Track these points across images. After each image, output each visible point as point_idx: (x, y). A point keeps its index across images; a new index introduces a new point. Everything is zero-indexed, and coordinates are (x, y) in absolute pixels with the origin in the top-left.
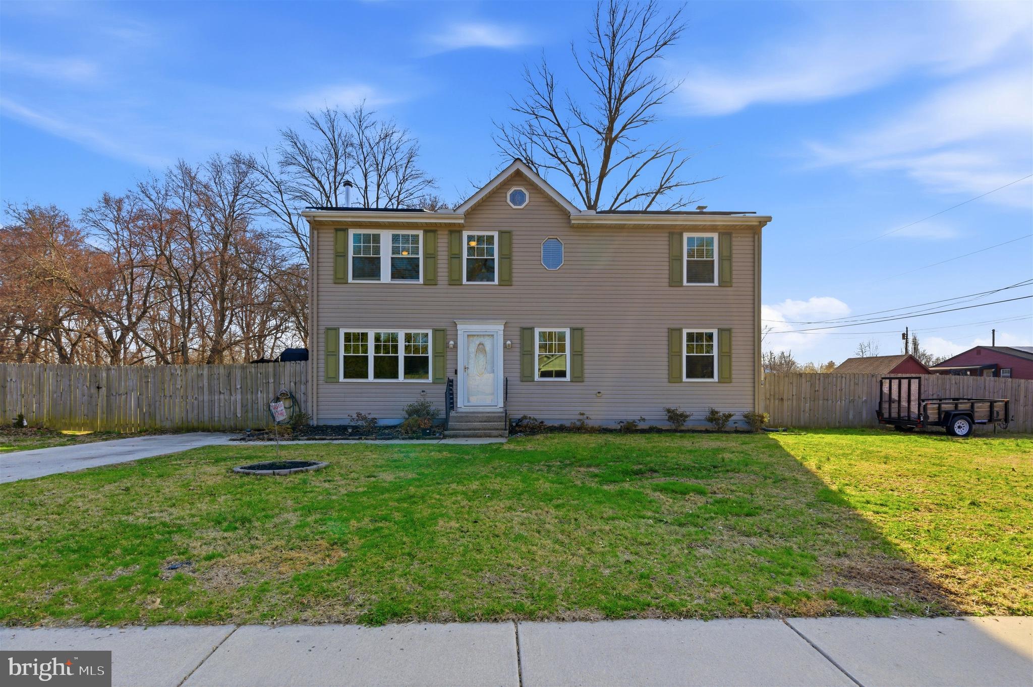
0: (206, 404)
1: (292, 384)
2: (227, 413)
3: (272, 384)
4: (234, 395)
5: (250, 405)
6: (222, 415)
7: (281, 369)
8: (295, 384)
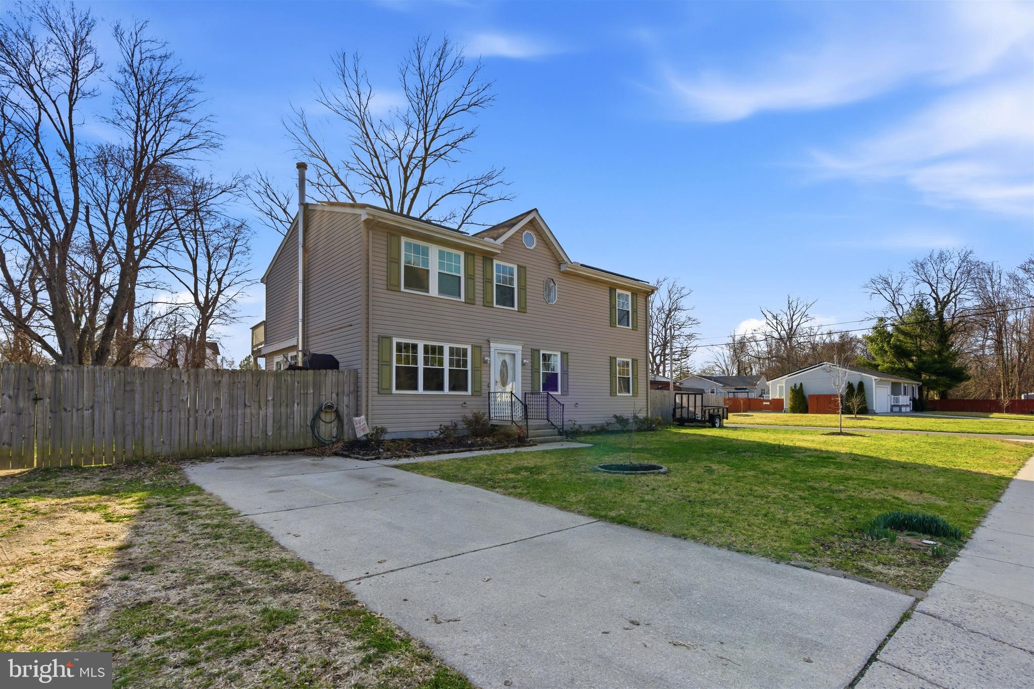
0: (225, 422)
1: (334, 395)
2: (253, 431)
3: (312, 395)
4: (264, 408)
5: (284, 420)
6: (248, 434)
7: (322, 378)
8: (337, 395)
